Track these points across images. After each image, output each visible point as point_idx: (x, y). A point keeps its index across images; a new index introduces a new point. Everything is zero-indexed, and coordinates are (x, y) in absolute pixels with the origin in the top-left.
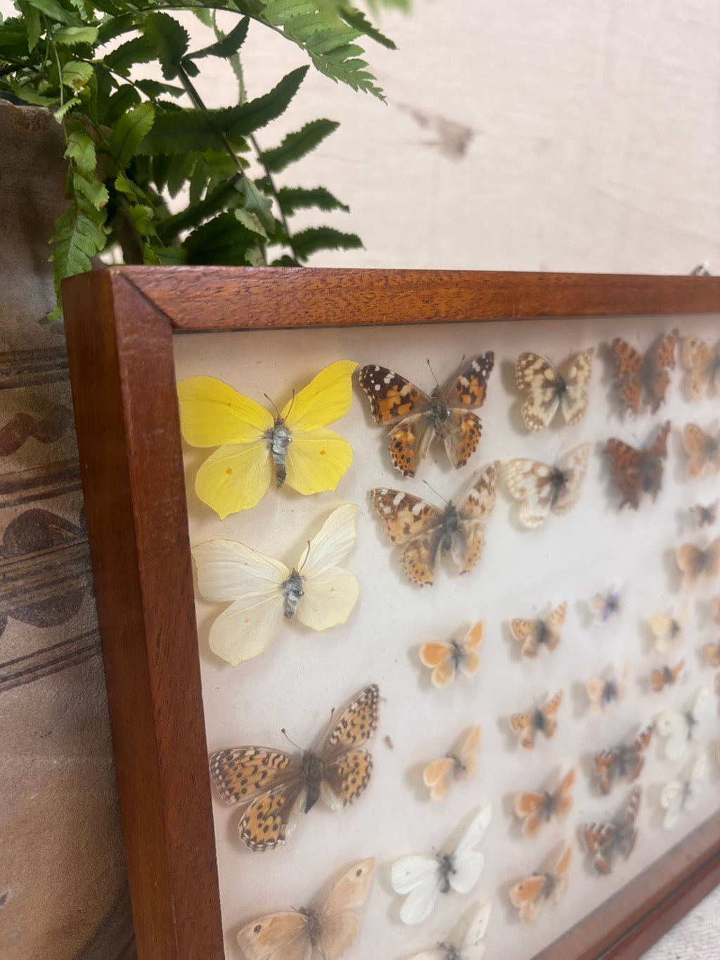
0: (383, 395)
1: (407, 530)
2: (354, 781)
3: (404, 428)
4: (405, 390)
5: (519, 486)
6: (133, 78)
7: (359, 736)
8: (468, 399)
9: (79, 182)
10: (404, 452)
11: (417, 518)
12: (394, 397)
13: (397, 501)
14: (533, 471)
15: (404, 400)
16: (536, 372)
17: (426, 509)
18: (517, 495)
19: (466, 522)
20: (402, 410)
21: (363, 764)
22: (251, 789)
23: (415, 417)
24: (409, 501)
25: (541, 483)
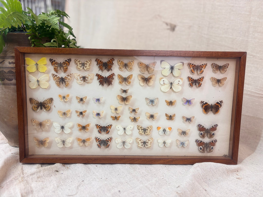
1: (56, 79)
2: (48, 109)
3: (55, 66)
4: (55, 62)
5: (77, 77)
7: (49, 103)
8: (66, 64)
10: (56, 69)
11: (57, 78)
12: (54, 63)
13: (55, 75)
14: (79, 76)
15: (55, 63)
16: (78, 62)
17: (58, 77)
18: (77, 79)
19: (65, 80)
20: (55, 64)
21: (49, 107)
22: (34, 103)
23: (57, 65)
24: (56, 76)
25: (81, 78)
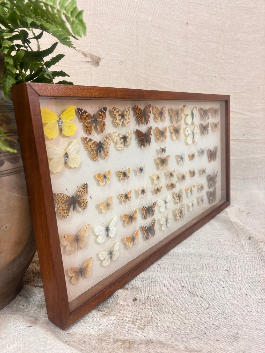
0: (82, 115)
1: (91, 147)
2: (84, 205)
3: (88, 123)
4: (87, 114)
5: (116, 139)
6: (14, 44)
7: (84, 194)
8: (101, 117)
9: (8, 67)
10: (88, 128)
11: (93, 144)
12: (85, 116)
13: (88, 140)
14: (118, 136)
15: (87, 116)
16: (117, 112)
17: (95, 142)
18: (116, 141)
19: (104, 146)
20: (87, 118)
21: (86, 201)
22: (60, 203)
23: (90, 120)
24: (90, 140)
25: (121, 139)
